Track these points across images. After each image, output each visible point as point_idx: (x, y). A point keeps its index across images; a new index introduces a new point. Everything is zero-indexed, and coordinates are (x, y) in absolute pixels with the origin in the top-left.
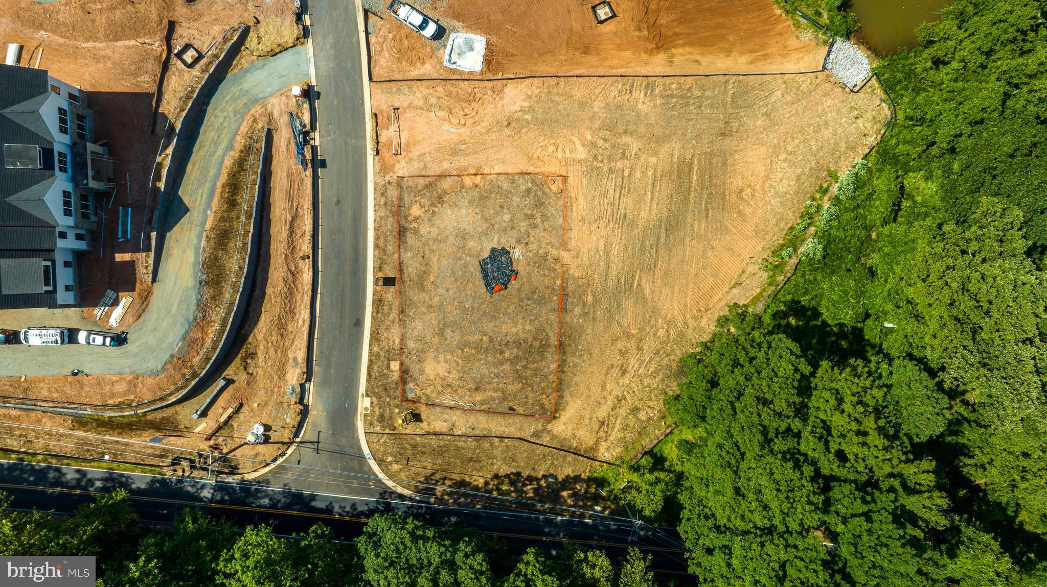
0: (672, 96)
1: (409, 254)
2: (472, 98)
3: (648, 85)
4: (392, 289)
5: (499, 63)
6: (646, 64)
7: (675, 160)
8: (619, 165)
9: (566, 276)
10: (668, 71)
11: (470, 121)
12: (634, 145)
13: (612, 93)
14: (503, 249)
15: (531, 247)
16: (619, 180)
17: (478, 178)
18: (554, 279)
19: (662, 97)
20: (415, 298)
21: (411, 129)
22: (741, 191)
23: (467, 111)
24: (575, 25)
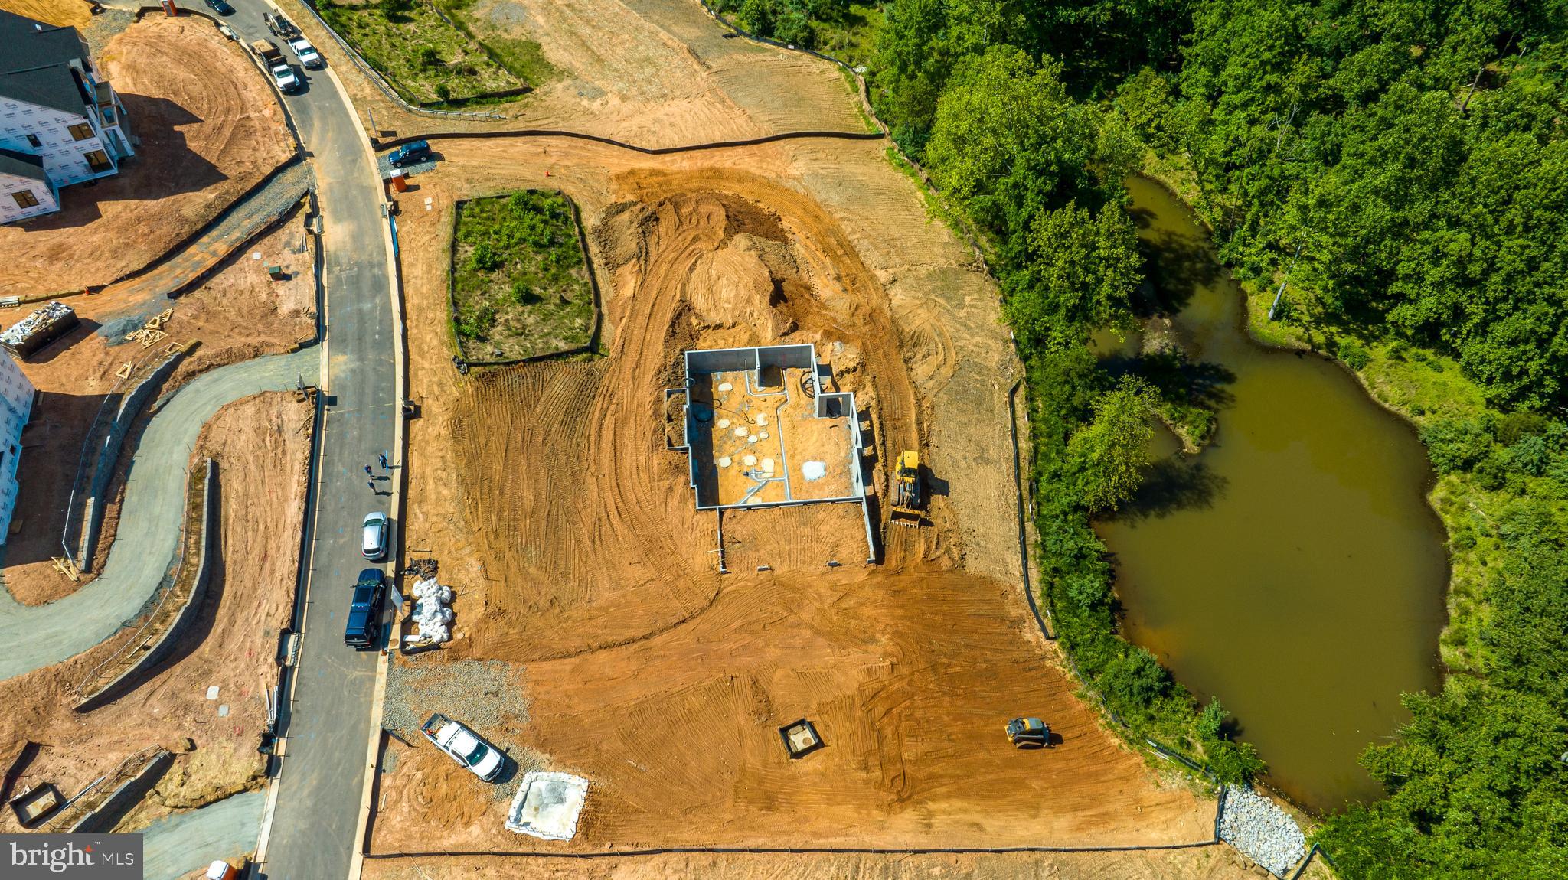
3: (886, 868)
5: (606, 825)
6: (881, 828)
10: (924, 841)
24: (750, 759)
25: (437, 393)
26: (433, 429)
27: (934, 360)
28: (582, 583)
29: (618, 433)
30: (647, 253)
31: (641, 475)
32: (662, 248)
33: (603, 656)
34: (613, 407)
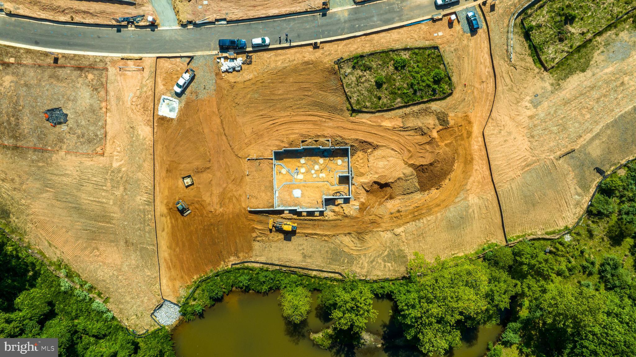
0: (145, 215)
1: (69, 72)
2: (145, 109)
3: (150, 202)
4: (52, 62)
5: (162, 124)
6: (161, 202)
7: (112, 215)
8: (109, 184)
9: (52, 152)
10: (158, 214)
11: (133, 107)
12: (119, 193)
13: (145, 183)
14: (67, 121)
15: (68, 135)
16: (101, 184)
17: (104, 110)
18: (51, 146)
19: (144, 209)
20: (46, 73)
21: (132, 77)
22: (98, 249)
23: (139, 106)
24: (183, 166)
25: (325, 54)
26: (309, 54)
27: (351, 245)
28: (245, 113)
29: (310, 122)
30: (405, 131)
31: (290, 131)
32: (407, 137)
33: (219, 121)
34: (324, 120)
